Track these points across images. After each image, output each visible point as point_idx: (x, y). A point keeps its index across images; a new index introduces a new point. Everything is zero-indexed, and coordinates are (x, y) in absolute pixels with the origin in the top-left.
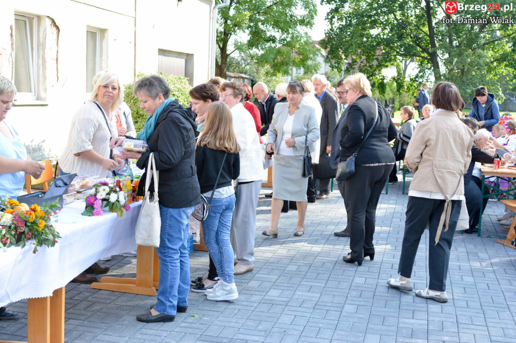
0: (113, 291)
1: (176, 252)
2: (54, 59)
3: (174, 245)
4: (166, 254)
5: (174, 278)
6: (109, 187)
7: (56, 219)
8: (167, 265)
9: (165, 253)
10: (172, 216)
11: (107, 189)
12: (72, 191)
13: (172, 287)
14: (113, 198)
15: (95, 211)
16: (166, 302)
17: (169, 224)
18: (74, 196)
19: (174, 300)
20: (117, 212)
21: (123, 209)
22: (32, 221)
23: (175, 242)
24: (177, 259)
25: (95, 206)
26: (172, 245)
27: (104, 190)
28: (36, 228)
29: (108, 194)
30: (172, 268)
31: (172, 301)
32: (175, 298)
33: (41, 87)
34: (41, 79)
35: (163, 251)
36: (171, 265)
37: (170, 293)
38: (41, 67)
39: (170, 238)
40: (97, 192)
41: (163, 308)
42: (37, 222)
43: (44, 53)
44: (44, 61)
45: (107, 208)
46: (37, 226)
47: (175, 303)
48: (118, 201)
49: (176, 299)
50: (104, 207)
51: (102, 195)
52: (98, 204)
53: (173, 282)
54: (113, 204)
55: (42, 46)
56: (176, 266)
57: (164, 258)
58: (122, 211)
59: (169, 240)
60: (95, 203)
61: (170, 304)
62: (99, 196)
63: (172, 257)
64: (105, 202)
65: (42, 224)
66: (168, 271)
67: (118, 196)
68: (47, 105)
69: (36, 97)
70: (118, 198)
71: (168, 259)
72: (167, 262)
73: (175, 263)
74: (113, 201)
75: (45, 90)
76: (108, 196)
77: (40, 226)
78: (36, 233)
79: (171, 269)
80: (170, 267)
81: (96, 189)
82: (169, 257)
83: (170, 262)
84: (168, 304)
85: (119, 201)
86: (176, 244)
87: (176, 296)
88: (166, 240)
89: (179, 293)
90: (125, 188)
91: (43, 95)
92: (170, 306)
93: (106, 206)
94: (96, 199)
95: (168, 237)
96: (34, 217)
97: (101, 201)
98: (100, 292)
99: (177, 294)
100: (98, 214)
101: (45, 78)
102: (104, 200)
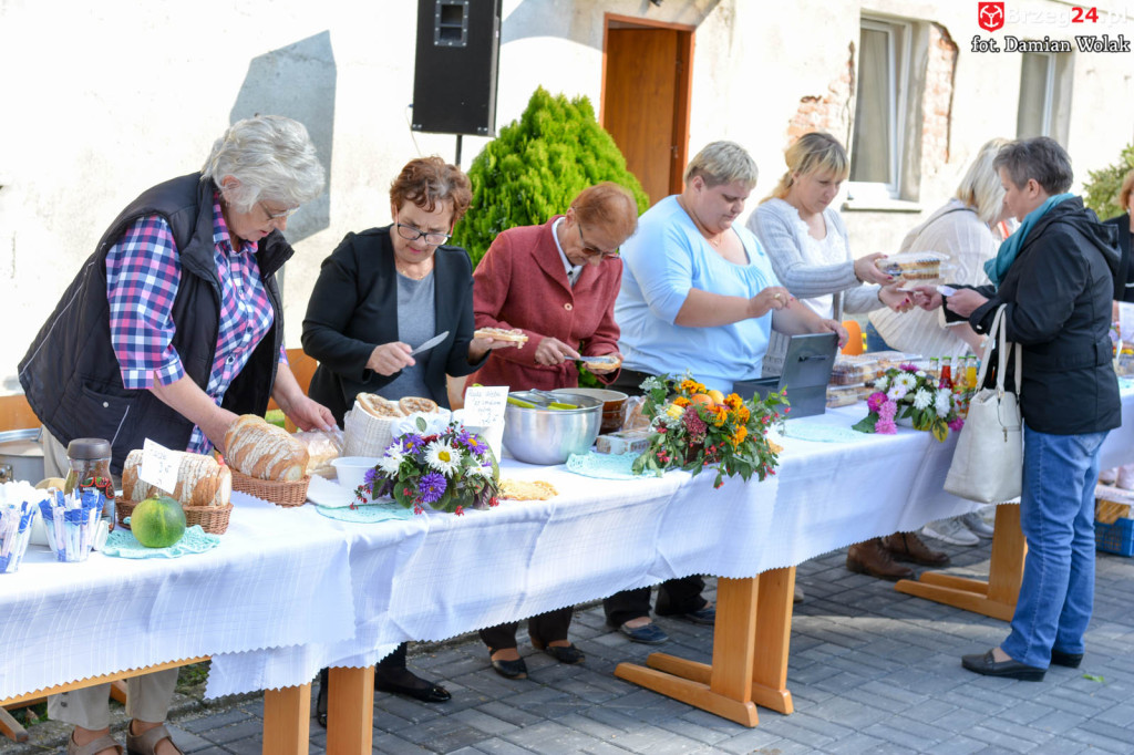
0: (939, 603)
1: (1063, 529)
2: (942, 114)
3: (1059, 513)
4: (1041, 535)
5: (1054, 589)
6: (917, 378)
7: (781, 428)
8: (1041, 558)
9: (1039, 530)
10: (1049, 450)
11: (912, 381)
12: (854, 381)
13: (1046, 606)
14: (922, 400)
15: (880, 423)
16: (1027, 637)
17: (1045, 468)
18: (858, 393)
19: (1047, 636)
20: (931, 430)
21: (945, 425)
22: (720, 425)
23: (1062, 508)
24: (1065, 548)
25: (881, 413)
26: (1054, 514)
27: (905, 382)
28: (728, 439)
29: (914, 391)
30: (1052, 565)
31: (1043, 637)
32: (1050, 632)
33: (910, 173)
34: (911, 155)
35: (1035, 527)
36: (1048, 559)
37: (1039, 619)
38: (913, 131)
39: (1049, 498)
40: (891, 384)
41: (1020, 648)
42: (731, 428)
43: (920, 100)
44: (920, 117)
45: (909, 421)
46: (730, 436)
47: (1050, 642)
48: (932, 407)
49: (1053, 635)
50: (903, 417)
51: (897, 393)
52: (887, 411)
53: (1049, 596)
54: (922, 412)
55: (918, 85)
56: (1061, 564)
57: (1037, 542)
58: (943, 430)
59: (1046, 503)
60: (882, 407)
61: (1037, 643)
62: (893, 395)
63: (1052, 541)
64: (905, 408)
65: (742, 432)
66: (1042, 570)
67: (933, 398)
68: (918, 212)
69: (897, 195)
70: (933, 402)
71: (1043, 544)
72: (1041, 551)
73: (1059, 556)
74: (921, 408)
75: (918, 179)
76: (911, 395)
77: (736, 436)
78: (724, 449)
79: (1049, 568)
80: (1046, 562)
81: (891, 378)
82: (1048, 541)
83: (1048, 553)
84: (1032, 641)
85: (934, 409)
86: (1064, 513)
87: (1054, 629)
88: (1040, 502)
89: (1064, 621)
90: (963, 382)
91: (912, 189)
92: (1035, 648)
93: (905, 416)
94: (885, 399)
95: (1044, 496)
96: (725, 418)
97: (894, 406)
98: (912, 601)
99: (1056, 626)
100: (886, 431)
101: (919, 154)
102: (901, 403)
